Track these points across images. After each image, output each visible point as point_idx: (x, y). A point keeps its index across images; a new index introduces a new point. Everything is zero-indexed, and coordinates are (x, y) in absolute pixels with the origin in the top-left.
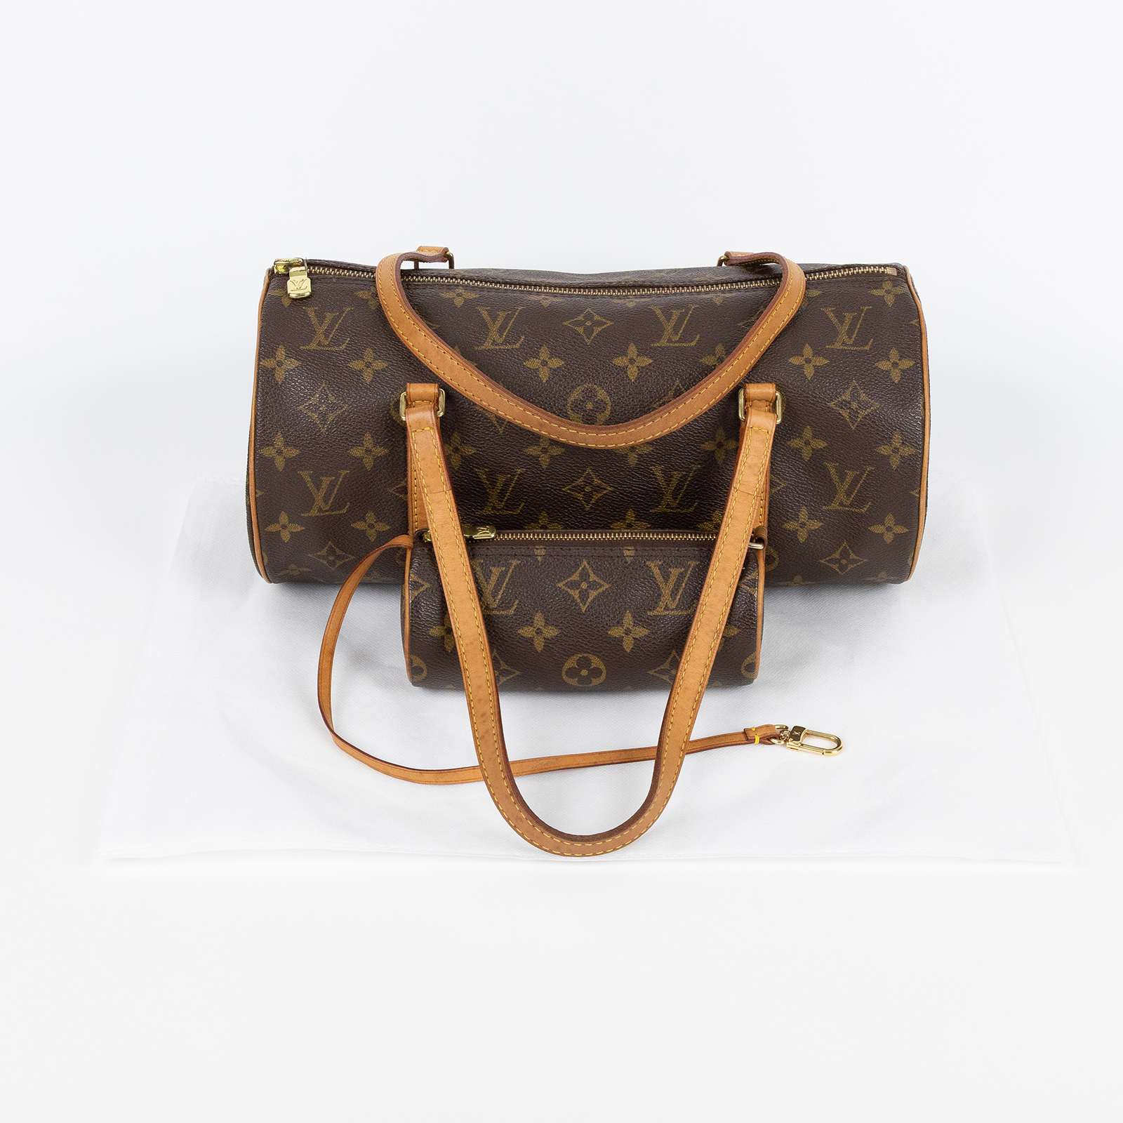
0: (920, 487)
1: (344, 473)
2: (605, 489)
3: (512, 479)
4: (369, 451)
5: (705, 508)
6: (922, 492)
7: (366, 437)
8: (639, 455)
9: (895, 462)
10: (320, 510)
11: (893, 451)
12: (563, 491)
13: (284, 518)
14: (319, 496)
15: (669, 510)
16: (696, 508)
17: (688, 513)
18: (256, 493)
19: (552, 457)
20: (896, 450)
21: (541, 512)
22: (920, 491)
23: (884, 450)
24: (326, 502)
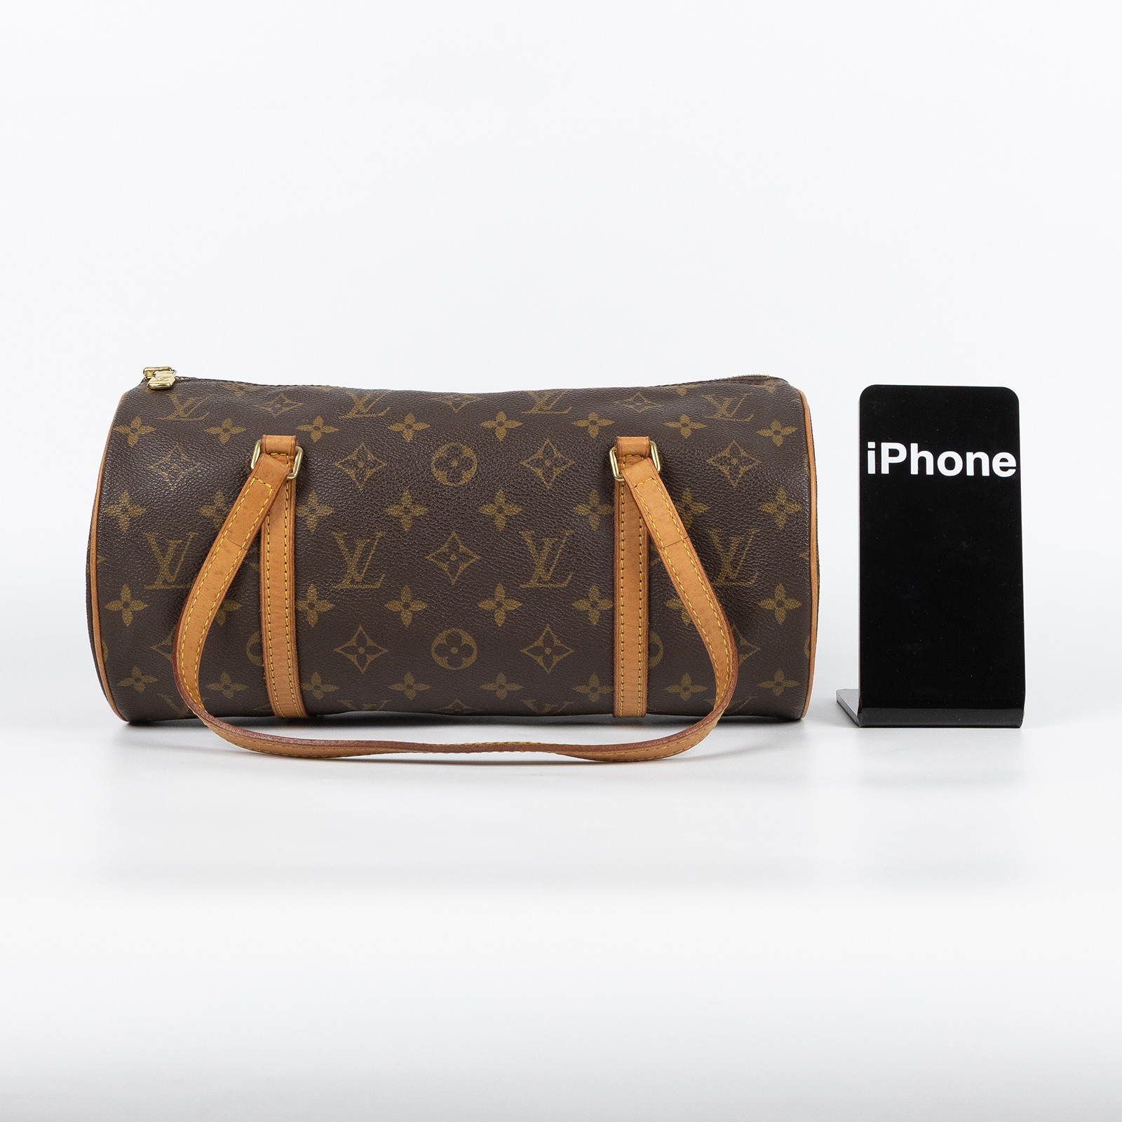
0: (810, 549)
1: (192, 535)
2: (473, 558)
3: (372, 545)
4: (219, 510)
5: (579, 581)
6: (812, 554)
7: (217, 495)
8: (506, 516)
9: (781, 521)
10: (165, 582)
11: (777, 509)
12: (427, 559)
13: (126, 593)
14: (165, 564)
15: (541, 585)
16: (571, 582)
17: (562, 589)
18: (97, 559)
19: (414, 518)
20: (781, 508)
21: (403, 586)
22: (810, 553)
23: (768, 508)
24: (172, 571)
